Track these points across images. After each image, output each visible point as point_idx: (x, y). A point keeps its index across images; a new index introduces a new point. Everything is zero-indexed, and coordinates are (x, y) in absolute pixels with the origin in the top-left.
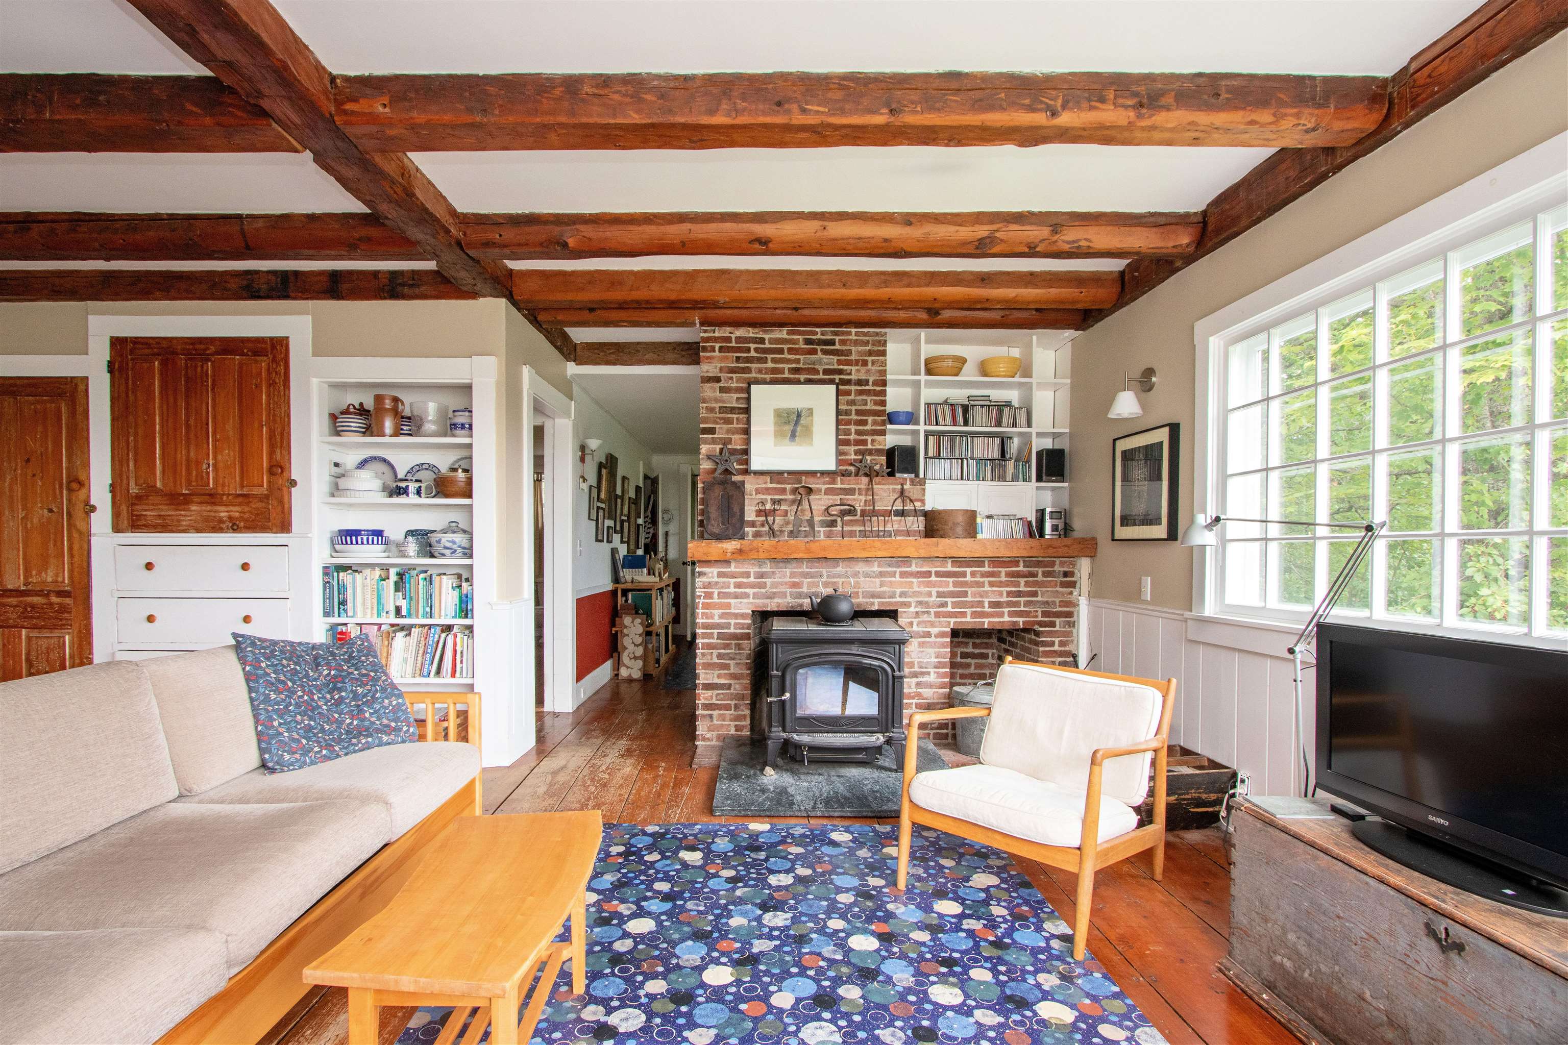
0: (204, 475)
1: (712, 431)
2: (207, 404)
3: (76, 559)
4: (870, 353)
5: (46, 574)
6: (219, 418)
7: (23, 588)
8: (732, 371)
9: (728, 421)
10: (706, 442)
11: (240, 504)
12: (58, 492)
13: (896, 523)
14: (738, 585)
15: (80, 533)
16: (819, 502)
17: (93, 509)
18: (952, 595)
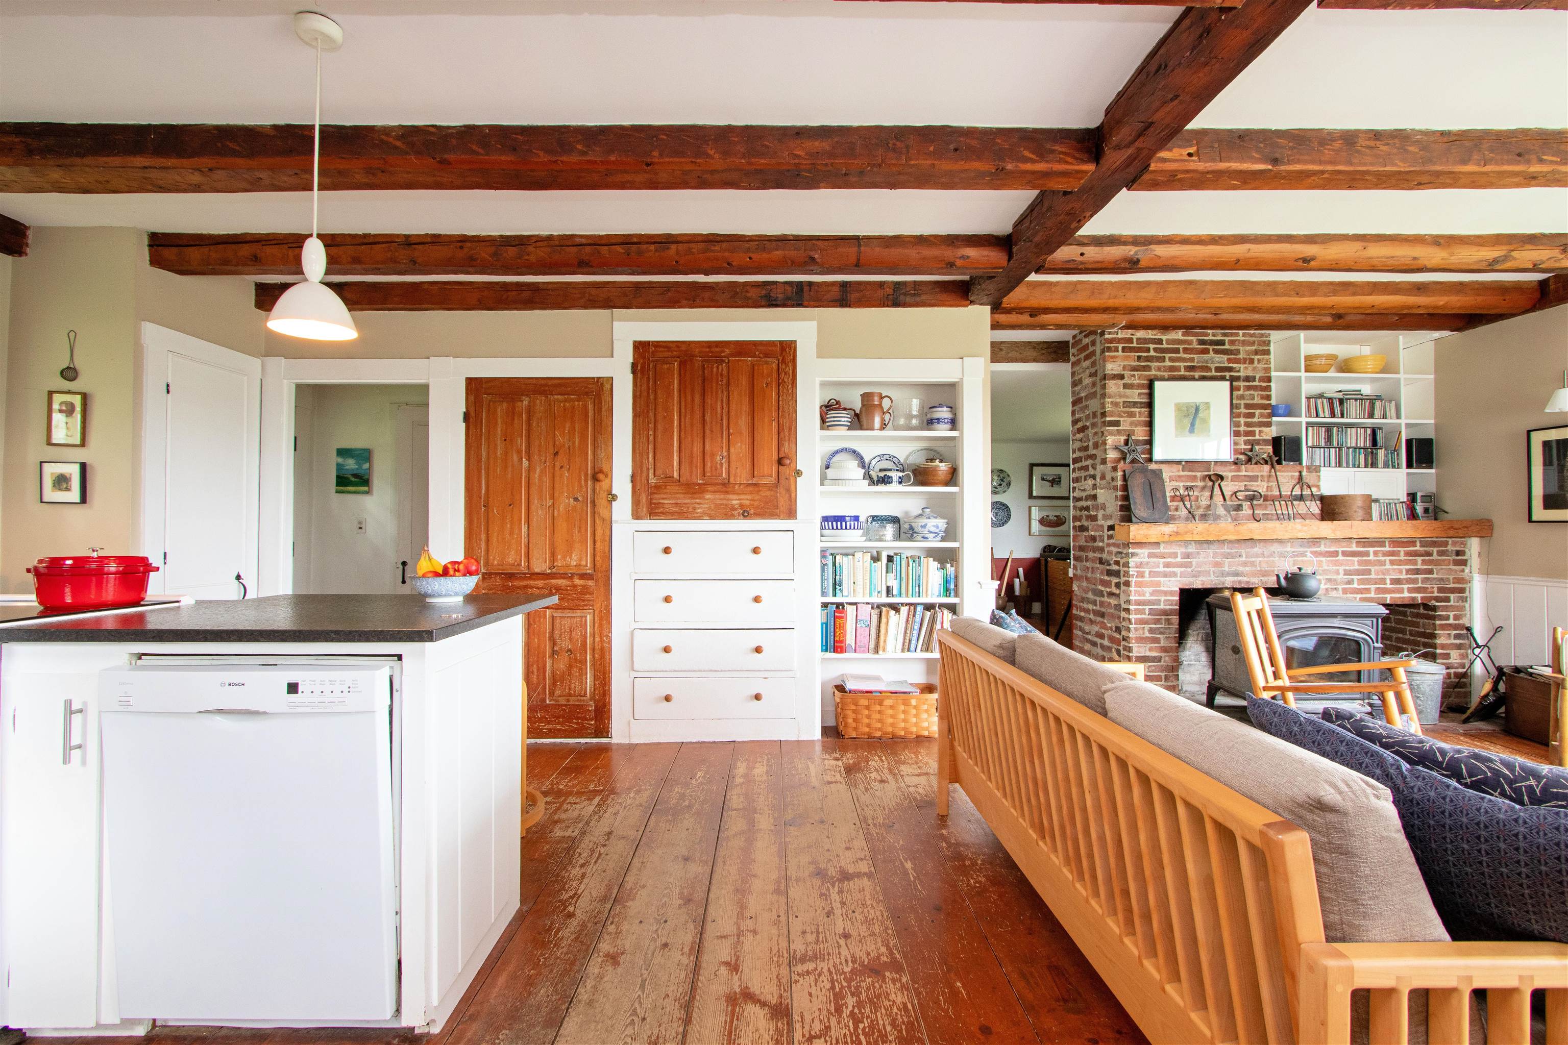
0: (718, 466)
1: (1116, 423)
2: (722, 401)
3: (598, 544)
4: (1256, 352)
5: (571, 558)
6: (732, 413)
7: (549, 571)
8: (1135, 369)
9: (1131, 415)
10: (1111, 434)
11: (751, 493)
12: (583, 483)
13: (1301, 507)
14: (1167, 565)
15: (603, 520)
16: (1229, 487)
17: (614, 498)
18: (1358, 572)
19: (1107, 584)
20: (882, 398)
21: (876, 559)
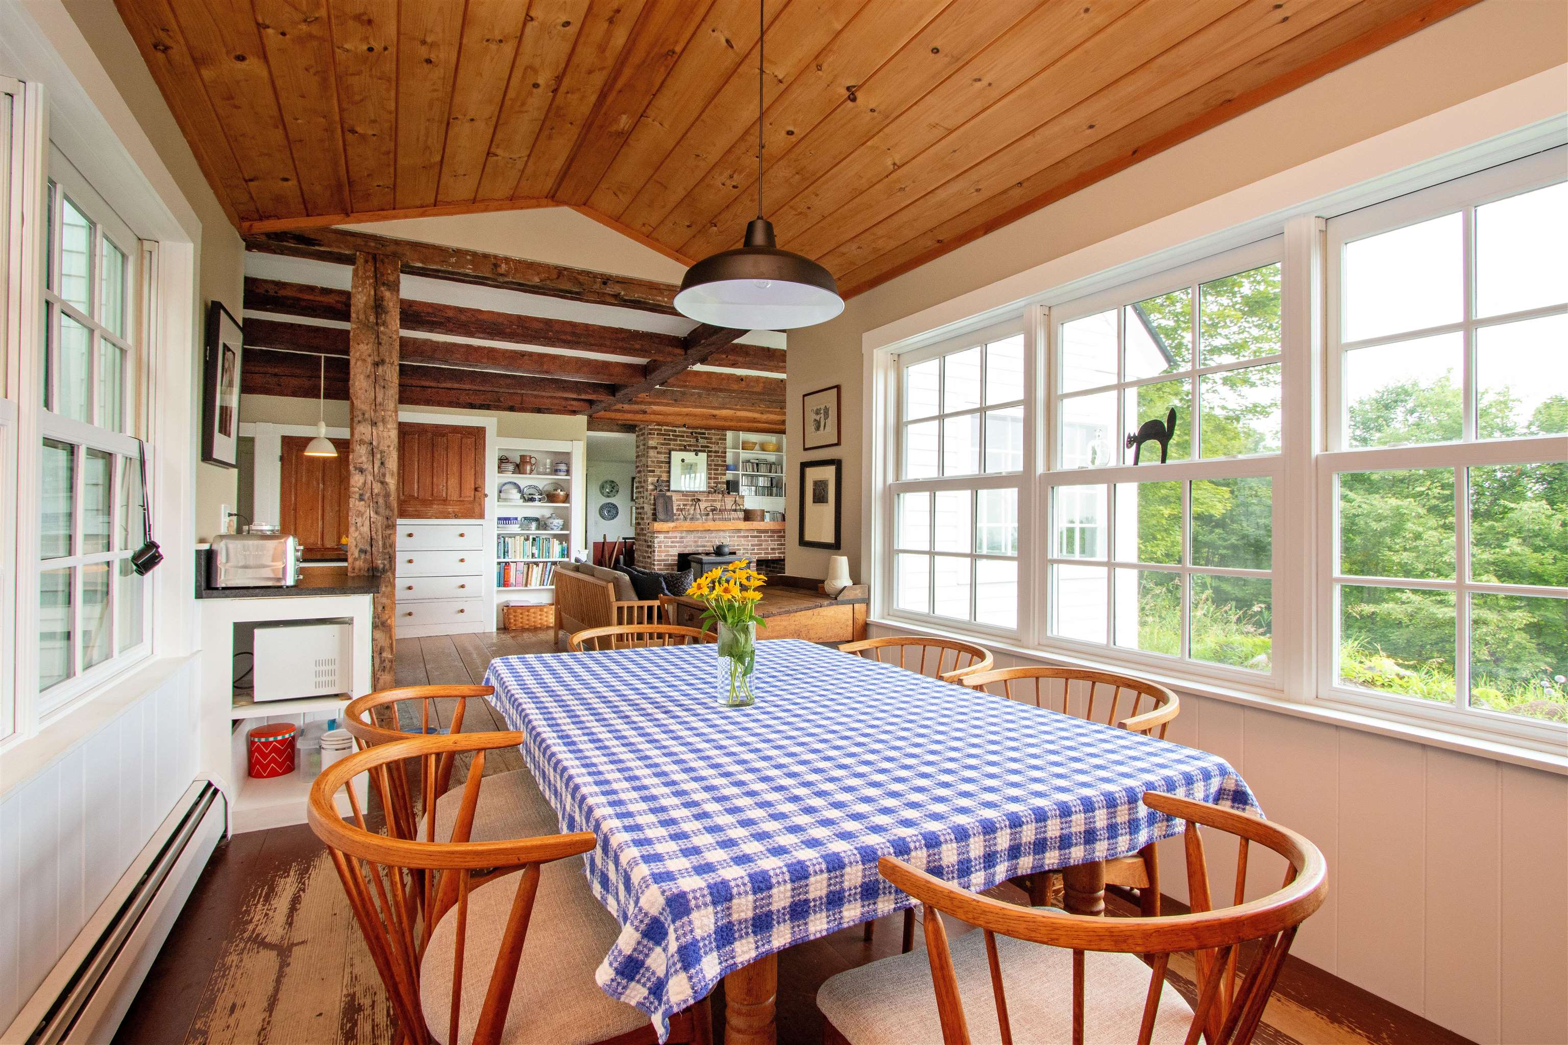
1: (653, 471)
4: (720, 439)
8: (663, 444)
9: (661, 467)
10: (651, 477)
13: (734, 515)
14: (672, 542)
16: (703, 505)
18: (757, 545)
19: (647, 552)
20: (531, 458)
21: (527, 539)
